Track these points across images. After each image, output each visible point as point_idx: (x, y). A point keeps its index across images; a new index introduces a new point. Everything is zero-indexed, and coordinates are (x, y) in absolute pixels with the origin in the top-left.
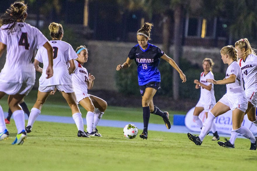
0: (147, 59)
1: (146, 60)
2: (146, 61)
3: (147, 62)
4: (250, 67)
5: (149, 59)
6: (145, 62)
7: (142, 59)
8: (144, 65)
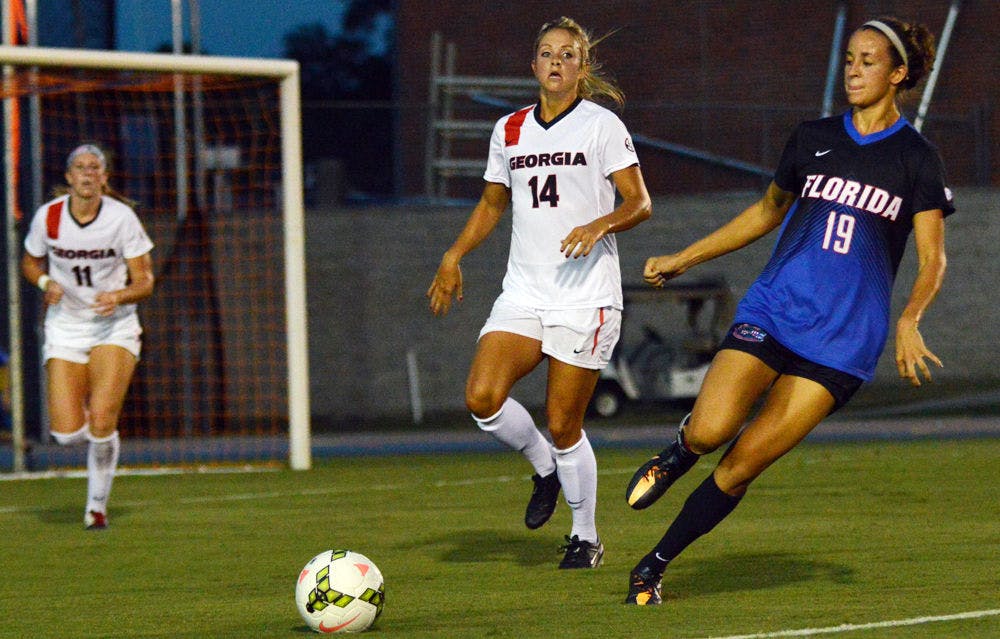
0: (868, 189)
1: (862, 190)
2: (859, 195)
3: (860, 205)
4: (575, 163)
5: (878, 192)
6: (850, 203)
7: (840, 182)
8: (837, 219)
